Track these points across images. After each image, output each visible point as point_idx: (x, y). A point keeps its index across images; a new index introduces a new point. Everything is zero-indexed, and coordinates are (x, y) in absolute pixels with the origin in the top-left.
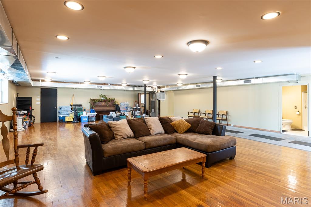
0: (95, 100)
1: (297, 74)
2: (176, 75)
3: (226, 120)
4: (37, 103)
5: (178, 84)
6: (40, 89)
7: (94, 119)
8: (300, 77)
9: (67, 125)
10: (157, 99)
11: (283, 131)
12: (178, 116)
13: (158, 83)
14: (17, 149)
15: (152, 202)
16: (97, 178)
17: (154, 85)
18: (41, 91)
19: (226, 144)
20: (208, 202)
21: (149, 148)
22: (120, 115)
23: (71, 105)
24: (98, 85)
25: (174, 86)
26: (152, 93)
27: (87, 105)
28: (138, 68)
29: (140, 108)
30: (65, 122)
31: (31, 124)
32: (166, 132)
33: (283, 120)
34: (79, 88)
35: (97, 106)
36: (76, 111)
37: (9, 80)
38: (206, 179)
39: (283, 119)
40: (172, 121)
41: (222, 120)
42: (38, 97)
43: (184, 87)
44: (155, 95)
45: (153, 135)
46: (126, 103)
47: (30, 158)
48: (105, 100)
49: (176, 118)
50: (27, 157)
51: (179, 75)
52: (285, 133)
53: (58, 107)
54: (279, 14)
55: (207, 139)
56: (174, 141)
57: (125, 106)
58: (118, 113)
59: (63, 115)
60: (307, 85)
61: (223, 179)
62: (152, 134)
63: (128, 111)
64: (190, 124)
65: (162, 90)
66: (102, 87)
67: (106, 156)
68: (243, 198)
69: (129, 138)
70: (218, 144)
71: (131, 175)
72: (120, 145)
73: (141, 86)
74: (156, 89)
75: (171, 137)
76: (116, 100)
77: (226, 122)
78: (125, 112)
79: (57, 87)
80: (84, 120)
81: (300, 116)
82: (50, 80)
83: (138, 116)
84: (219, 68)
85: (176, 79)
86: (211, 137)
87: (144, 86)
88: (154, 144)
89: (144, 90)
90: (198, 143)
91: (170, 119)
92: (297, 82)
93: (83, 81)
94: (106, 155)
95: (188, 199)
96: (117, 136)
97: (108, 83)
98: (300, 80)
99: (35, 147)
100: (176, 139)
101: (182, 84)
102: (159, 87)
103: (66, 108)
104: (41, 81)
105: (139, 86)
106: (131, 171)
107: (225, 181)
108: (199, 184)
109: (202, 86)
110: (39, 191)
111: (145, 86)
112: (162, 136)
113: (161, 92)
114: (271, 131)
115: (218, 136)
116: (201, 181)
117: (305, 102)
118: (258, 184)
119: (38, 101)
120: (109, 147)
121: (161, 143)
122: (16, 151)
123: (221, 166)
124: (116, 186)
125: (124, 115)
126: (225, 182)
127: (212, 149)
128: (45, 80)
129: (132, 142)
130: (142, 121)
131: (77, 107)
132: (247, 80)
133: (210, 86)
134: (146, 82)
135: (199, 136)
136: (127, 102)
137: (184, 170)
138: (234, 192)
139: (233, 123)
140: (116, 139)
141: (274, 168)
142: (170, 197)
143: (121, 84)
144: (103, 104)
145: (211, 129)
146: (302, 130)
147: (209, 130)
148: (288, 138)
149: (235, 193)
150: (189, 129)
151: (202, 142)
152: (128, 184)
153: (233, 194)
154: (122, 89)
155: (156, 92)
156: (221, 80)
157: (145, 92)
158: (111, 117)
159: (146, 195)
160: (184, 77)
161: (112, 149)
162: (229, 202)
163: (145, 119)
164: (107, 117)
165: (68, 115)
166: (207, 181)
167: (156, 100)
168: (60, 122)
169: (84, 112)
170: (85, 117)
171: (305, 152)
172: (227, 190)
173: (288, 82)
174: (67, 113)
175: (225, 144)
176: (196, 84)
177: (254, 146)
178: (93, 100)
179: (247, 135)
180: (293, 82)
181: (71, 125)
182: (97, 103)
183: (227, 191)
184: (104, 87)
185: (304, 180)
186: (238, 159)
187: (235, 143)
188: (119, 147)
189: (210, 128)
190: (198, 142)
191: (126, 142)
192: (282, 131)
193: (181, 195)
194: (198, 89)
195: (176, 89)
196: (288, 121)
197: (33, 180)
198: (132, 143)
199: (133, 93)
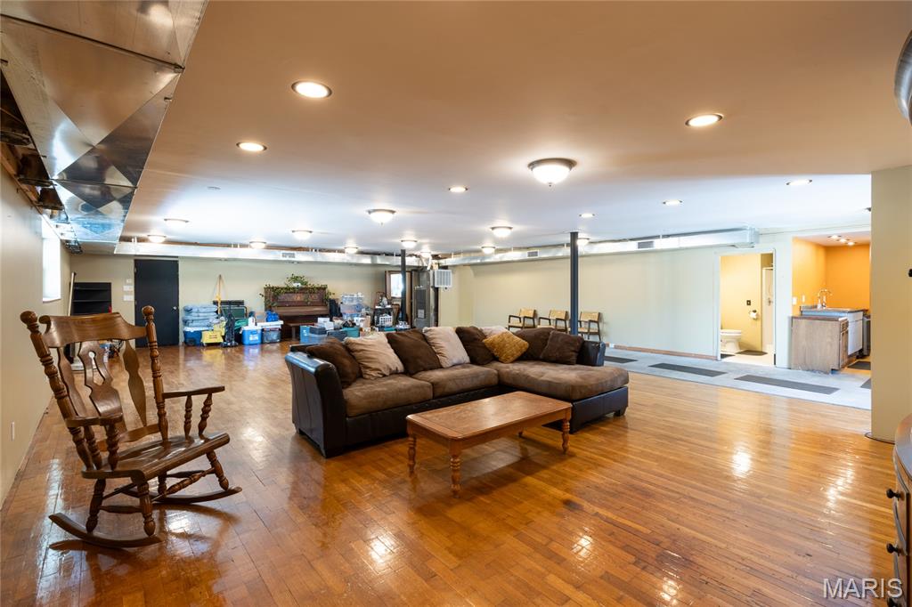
0: (278, 288)
1: (751, 229)
2: (487, 228)
3: (598, 333)
4: (124, 299)
5: (484, 250)
6: (133, 261)
7: (274, 336)
8: (758, 235)
9: (208, 355)
10: (432, 285)
11: (723, 356)
12: (496, 325)
13: (433, 247)
14: (161, 400)
15: (470, 500)
16: (334, 464)
17: (423, 250)
18: (136, 266)
19: (609, 383)
20: (584, 494)
21: (441, 396)
22: (344, 326)
23: (215, 303)
24: (284, 252)
25: (473, 255)
26: (419, 271)
27: (255, 303)
28: (402, 212)
29: (391, 309)
30: (202, 345)
31: (115, 352)
32: (473, 361)
33: (723, 331)
34: (235, 260)
35: (283, 304)
36: (229, 317)
37: (61, 240)
38: (572, 455)
39: (722, 329)
40: (485, 337)
41: (590, 333)
42: (128, 281)
43: (498, 257)
44: (425, 276)
45: (447, 368)
46: (355, 296)
47: (196, 420)
48: (302, 289)
49: (494, 328)
50: (188, 417)
51: (493, 228)
52: (725, 360)
53: (181, 307)
54: (720, 117)
55: (567, 372)
56: (495, 381)
57: (355, 303)
58: (339, 322)
59: (196, 326)
60: (772, 255)
61: (606, 455)
62: (444, 365)
63: (362, 316)
64: (526, 343)
65: (443, 262)
66: (294, 257)
67: (352, 414)
68: (651, 484)
69: (394, 376)
70: (592, 383)
71: (415, 450)
72: (379, 389)
73: (392, 255)
74: (428, 260)
75: (489, 371)
76: (330, 289)
77: (598, 337)
78: (355, 319)
79: (177, 257)
80: (251, 339)
81: (759, 323)
82: (163, 239)
83: (388, 327)
84: (587, 215)
85: (479, 238)
86: (575, 369)
87: (400, 252)
88: (452, 387)
89: (400, 264)
90: (549, 382)
91: (481, 331)
92: (751, 245)
93: (246, 242)
94: (353, 412)
95: (543, 492)
96: (368, 372)
97: (310, 247)
98: (758, 242)
99: (207, 395)
100: (499, 375)
101: (493, 250)
102: (435, 257)
103: (204, 310)
104: (138, 241)
105: (387, 255)
106: (415, 442)
107: (612, 457)
108: (559, 465)
109: (542, 254)
110: (220, 489)
111: (403, 254)
112: (466, 370)
113: (440, 268)
114: (696, 356)
115: (590, 367)
116: (562, 460)
117: (769, 289)
118: (677, 459)
119: (127, 293)
120: (356, 393)
121: (468, 384)
122: (160, 406)
123: (598, 429)
124: (383, 475)
125: (354, 324)
126: (612, 459)
127: (581, 393)
128: (150, 238)
129: (404, 383)
130: (419, 335)
131: (233, 307)
132: (645, 241)
133: (560, 254)
134: (408, 245)
135: (548, 367)
136: (360, 294)
137: (523, 440)
138: (630, 475)
139: (613, 342)
140: (367, 377)
141: (706, 429)
142: (504, 490)
143: (342, 248)
144: (298, 298)
145: (574, 351)
146: (762, 353)
147: (571, 353)
148: (731, 371)
149: (633, 477)
150: (525, 353)
151: (560, 379)
152: (408, 470)
153: (629, 478)
154: (345, 261)
155: (428, 268)
156: (587, 241)
157: (403, 269)
158: (323, 331)
159: (457, 488)
160: (502, 234)
161: (365, 398)
162: (623, 493)
163: (426, 331)
164: (312, 331)
165: (208, 326)
166: (574, 458)
167: (428, 287)
168: (189, 346)
169: (250, 319)
170: (253, 332)
171: (768, 397)
172: (618, 472)
173: (733, 246)
174: (206, 324)
175: (606, 382)
176: (528, 248)
177: (663, 388)
178: (273, 288)
179: (646, 366)
180: (744, 245)
181: (218, 352)
182: (282, 297)
183: (617, 474)
184: (300, 256)
185: (764, 448)
186: (632, 416)
187: (626, 381)
188: (379, 395)
189: (573, 349)
190: (548, 379)
191: (391, 384)
192: (719, 358)
193: (526, 485)
194: (532, 262)
195: (479, 261)
196: (733, 333)
197: (207, 466)
198: (405, 385)
199: (371, 270)
